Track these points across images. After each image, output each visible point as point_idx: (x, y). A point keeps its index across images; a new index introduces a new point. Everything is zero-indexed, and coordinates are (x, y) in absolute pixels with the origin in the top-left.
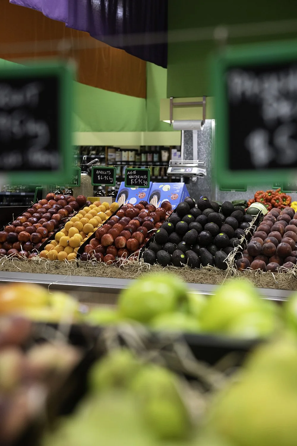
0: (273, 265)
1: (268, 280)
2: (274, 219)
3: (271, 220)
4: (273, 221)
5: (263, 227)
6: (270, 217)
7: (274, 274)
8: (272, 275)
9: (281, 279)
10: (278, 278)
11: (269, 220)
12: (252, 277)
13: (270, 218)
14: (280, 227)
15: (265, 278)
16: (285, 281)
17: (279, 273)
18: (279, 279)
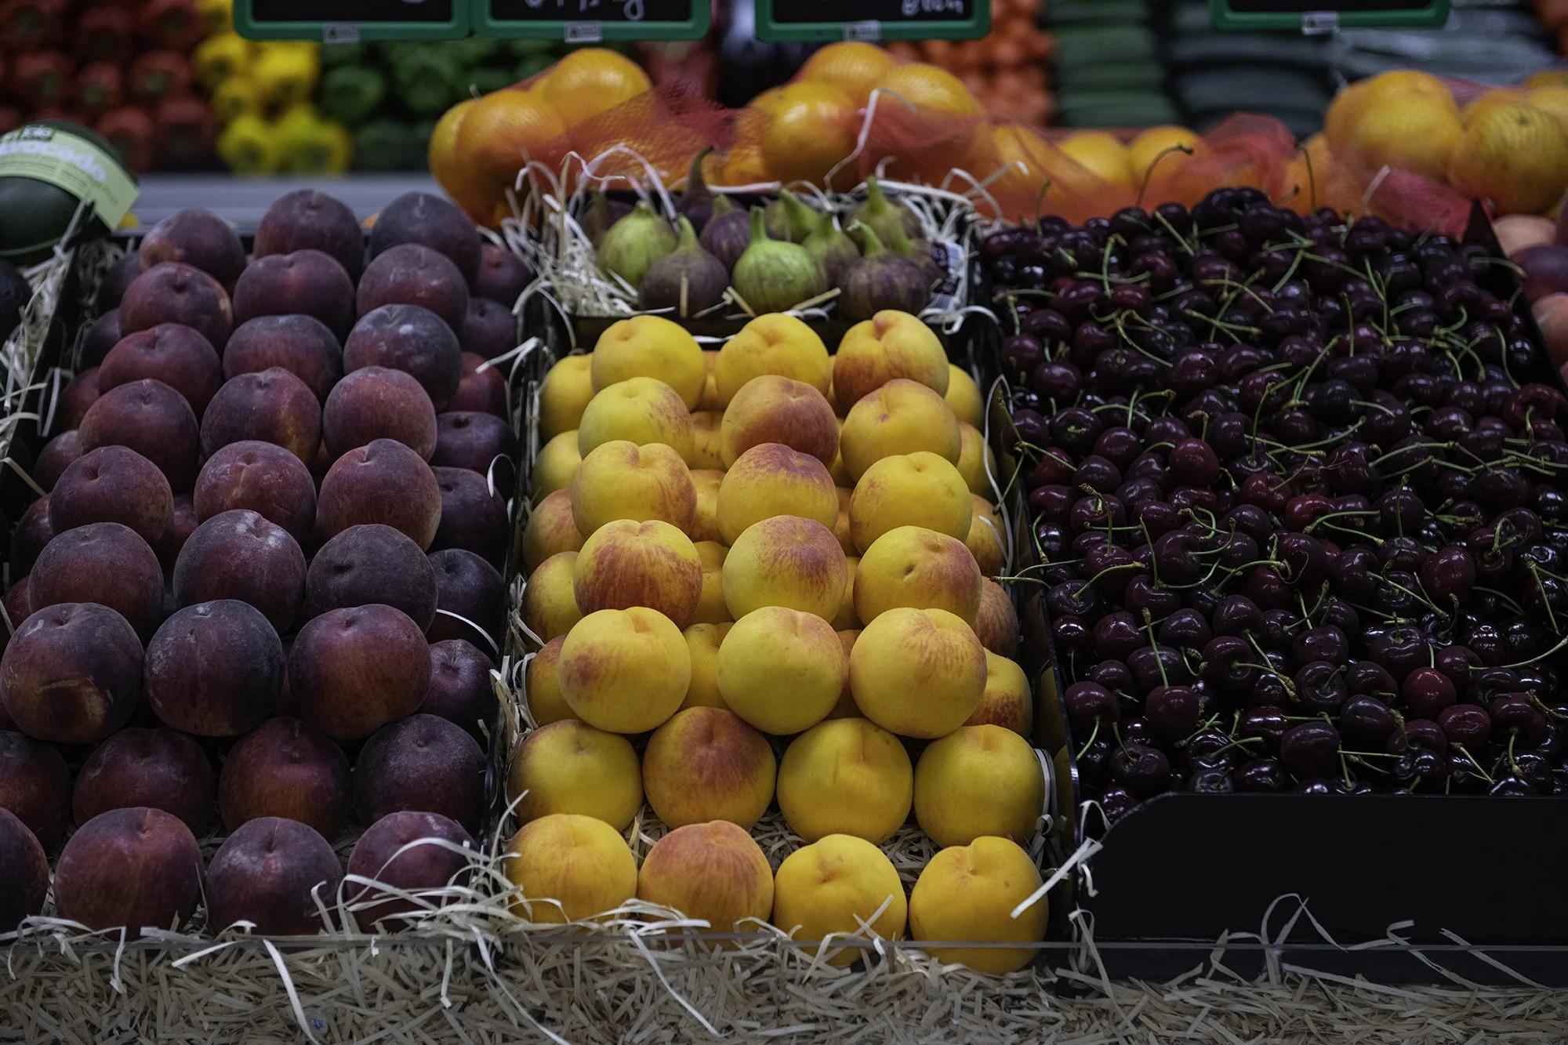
0: (276, 862)
1: (238, 1003)
2: (216, 300)
3: (191, 320)
4: (207, 318)
5: (130, 407)
6: (180, 288)
7: (284, 950)
8: (268, 956)
9: (357, 984)
10: (325, 978)
11: (170, 317)
12: (79, 994)
13: (181, 300)
14: (286, 398)
15: (203, 991)
16: (390, 997)
17: (328, 935)
18: (343, 990)
